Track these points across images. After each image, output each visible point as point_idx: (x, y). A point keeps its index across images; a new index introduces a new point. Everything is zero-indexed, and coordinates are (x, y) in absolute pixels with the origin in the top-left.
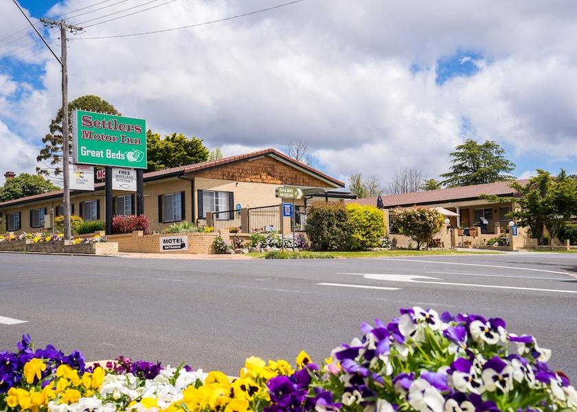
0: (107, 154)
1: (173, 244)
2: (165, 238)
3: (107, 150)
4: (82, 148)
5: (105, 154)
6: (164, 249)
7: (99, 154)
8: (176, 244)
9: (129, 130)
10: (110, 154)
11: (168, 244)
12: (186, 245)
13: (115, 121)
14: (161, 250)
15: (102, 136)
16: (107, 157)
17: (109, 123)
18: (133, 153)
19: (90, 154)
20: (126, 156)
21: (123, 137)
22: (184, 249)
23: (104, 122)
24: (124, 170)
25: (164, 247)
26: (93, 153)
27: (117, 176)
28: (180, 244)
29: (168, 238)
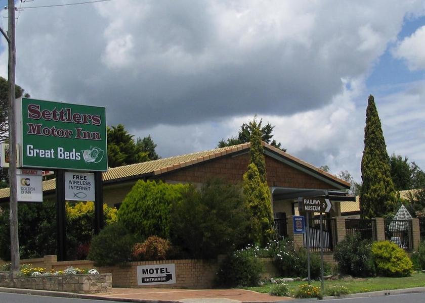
0: (59, 153)
1: (155, 275)
2: (145, 267)
3: (59, 149)
4: (28, 146)
5: (56, 154)
6: (143, 281)
7: (49, 154)
8: (159, 274)
9: (85, 121)
10: (63, 154)
11: (149, 275)
12: (174, 277)
13: (69, 110)
14: (140, 283)
15: (53, 130)
16: (59, 157)
17: (62, 113)
18: (90, 152)
19: (38, 154)
20: (81, 156)
21: (78, 130)
22: (170, 282)
23: (54, 112)
24: (80, 175)
25: (143, 279)
26: (41, 152)
27: (70, 182)
28: (164, 275)
29: (148, 267)
